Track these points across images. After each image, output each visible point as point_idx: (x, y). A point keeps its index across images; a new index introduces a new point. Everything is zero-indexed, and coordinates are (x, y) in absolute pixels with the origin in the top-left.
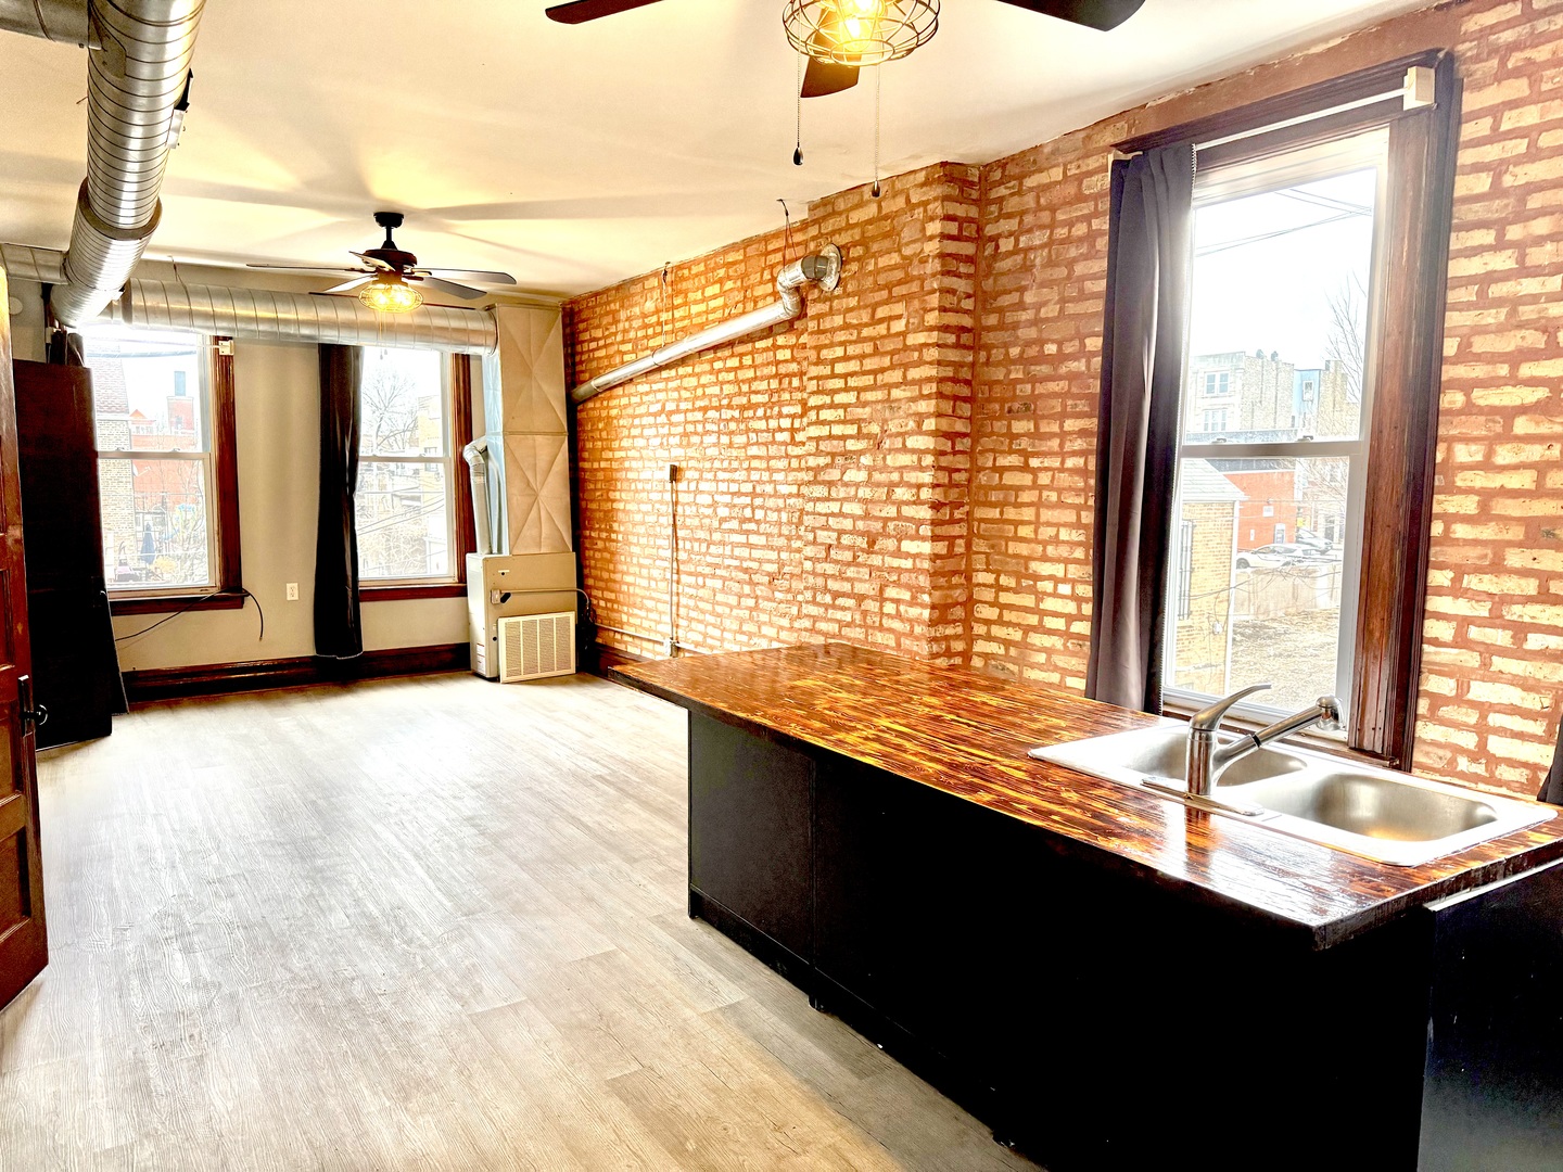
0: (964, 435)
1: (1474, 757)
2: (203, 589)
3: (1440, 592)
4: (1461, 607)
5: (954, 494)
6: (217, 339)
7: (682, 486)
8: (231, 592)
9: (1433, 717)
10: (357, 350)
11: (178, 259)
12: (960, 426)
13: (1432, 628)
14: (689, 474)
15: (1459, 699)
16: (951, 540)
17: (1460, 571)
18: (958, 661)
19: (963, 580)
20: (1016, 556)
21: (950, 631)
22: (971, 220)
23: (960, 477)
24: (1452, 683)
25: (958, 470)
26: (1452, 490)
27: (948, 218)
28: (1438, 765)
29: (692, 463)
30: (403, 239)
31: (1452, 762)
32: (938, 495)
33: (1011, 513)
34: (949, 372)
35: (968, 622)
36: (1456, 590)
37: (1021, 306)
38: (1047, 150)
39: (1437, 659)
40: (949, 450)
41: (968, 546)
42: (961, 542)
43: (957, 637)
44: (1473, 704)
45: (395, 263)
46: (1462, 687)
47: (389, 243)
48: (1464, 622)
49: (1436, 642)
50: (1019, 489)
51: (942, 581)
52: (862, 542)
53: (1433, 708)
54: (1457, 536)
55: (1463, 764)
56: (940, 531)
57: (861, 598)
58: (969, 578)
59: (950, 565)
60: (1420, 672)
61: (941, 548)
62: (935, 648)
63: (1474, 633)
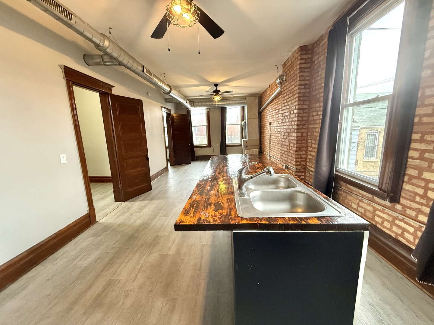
0: (307, 109)
1: (422, 197)
2: (206, 145)
3: (416, 141)
4: (423, 146)
5: (303, 122)
6: (207, 108)
7: (271, 126)
8: (209, 145)
9: (409, 182)
10: (226, 108)
12: (305, 107)
13: (411, 153)
15: (419, 177)
16: (302, 133)
17: (423, 134)
19: (305, 142)
20: (315, 136)
21: (301, 153)
22: (308, 58)
23: (306, 118)
24: (417, 172)
26: (423, 105)
27: (301, 59)
28: (410, 198)
29: (272, 121)
31: (414, 197)
32: (299, 123)
33: (315, 126)
34: (302, 95)
35: (306, 151)
36: (421, 141)
39: (412, 164)
40: (302, 112)
42: (306, 133)
43: (304, 154)
44: (424, 180)
45: (217, 92)
46: (421, 173)
47: (216, 89)
48: (423, 151)
49: (412, 158)
51: (300, 142)
53: (410, 179)
54: (424, 121)
55: (418, 199)
56: (299, 131)
58: (307, 141)
59: (302, 138)
60: (406, 168)
61: (299, 135)
62: (297, 156)
63: (427, 155)
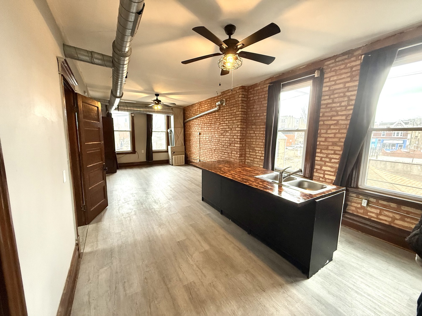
0: (244, 128)
1: (323, 178)
2: (130, 151)
3: (318, 153)
4: (321, 155)
5: (243, 137)
6: (132, 113)
7: (201, 136)
8: (134, 151)
9: (316, 172)
10: (152, 115)
11: (126, 101)
12: (244, 127)
13: (317, 158)
14: (202, 134)
15: (321, 169)
16: (243, 144)
17: (321, 150)
18: (243, 163)
19: (244, 150)
20: (253, 147)
21: (242, 158)
22: (246, 95)
23: (244, 135)
24: (320, 167)
25: (244, 133)
26: (321, 137)
27: (242, 94)
28: (317, 179)
29: (202, 132)
30: (159, 98)
31: (319, 179)
32: (241, 137)
33: (252, 140)
34: (243, 118)
35: (245, 157)
36: (321, 153)
37: (254, 108)
38: (258, 84)
39: (317, 163)
40: (242, 130)
41: (245, 145)
42: (244, 144)
43: (243, 159)
44: (323, 170)
45: (158, 102)
46: (321, 167)
47: (157, 99)
48: (322, 157)
49: (317, 160)
50: (253, 136)
51: (241, 150)
52: (229, 144)
53: (316, 171)
54: (321, 144)
55: (321, 179)
56: (241, 143)
57: (228, 153)
58: (245, 150)
59: (242, 148)
60: (315, 165)
61: (241, 145)
62: (240, 161)
63: (323, 159)
